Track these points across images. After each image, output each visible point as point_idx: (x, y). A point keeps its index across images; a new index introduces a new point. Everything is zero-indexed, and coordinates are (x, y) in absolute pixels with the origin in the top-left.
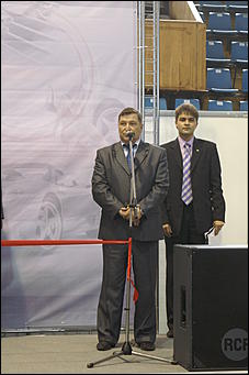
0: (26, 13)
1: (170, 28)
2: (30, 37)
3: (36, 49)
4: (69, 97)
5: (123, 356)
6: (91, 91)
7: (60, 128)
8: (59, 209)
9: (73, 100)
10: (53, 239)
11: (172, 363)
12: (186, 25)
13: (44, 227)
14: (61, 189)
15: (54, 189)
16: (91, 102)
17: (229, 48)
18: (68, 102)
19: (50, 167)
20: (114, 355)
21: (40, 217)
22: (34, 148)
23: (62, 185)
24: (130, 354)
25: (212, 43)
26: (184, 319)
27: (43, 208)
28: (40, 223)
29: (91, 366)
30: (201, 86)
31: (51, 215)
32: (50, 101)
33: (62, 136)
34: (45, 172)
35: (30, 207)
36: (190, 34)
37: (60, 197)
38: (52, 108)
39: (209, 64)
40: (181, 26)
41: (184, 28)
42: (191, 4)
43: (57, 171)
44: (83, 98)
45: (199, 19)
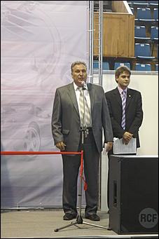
0: (19, 9)
1: (112, 18)
2: (21, 23)
3: (25, 31)
4: (45, 61)
5: (77, 225)
6: (59, 58)
7: (39, 81)
8: (39, 132)
9: (48, 63)
10: (35, 151)
11: (108, 229)
12: (122, 16)
13: (29, 143)
14: (40, 119)
15: (36, 119)
16: (59, 64)
17: (149, 30)
18: (45, 65)
19: (33, 106)
20: (72, 224)
21: (27, 137)
22: (23, 94)
23: (41, 117)
24: (82, 223)
25: (138, 28)
26: (115, 201)
27: (28, 132)
28: (26, 140)
29: (57, 231)
30: (131, 55)
31: (33, 136)
32: (33, 64)
33: (41, 86)
34: (30, 109)
35: (20, 130)
36: (124, 21)
37: (39, 125)
38: (34, 68)
39: (136, 41)
40: (119, 16)
41: (121, 18)
42: (125, 2)
43: (38, 108)
44: (54, 62)
45: (130, 12)
